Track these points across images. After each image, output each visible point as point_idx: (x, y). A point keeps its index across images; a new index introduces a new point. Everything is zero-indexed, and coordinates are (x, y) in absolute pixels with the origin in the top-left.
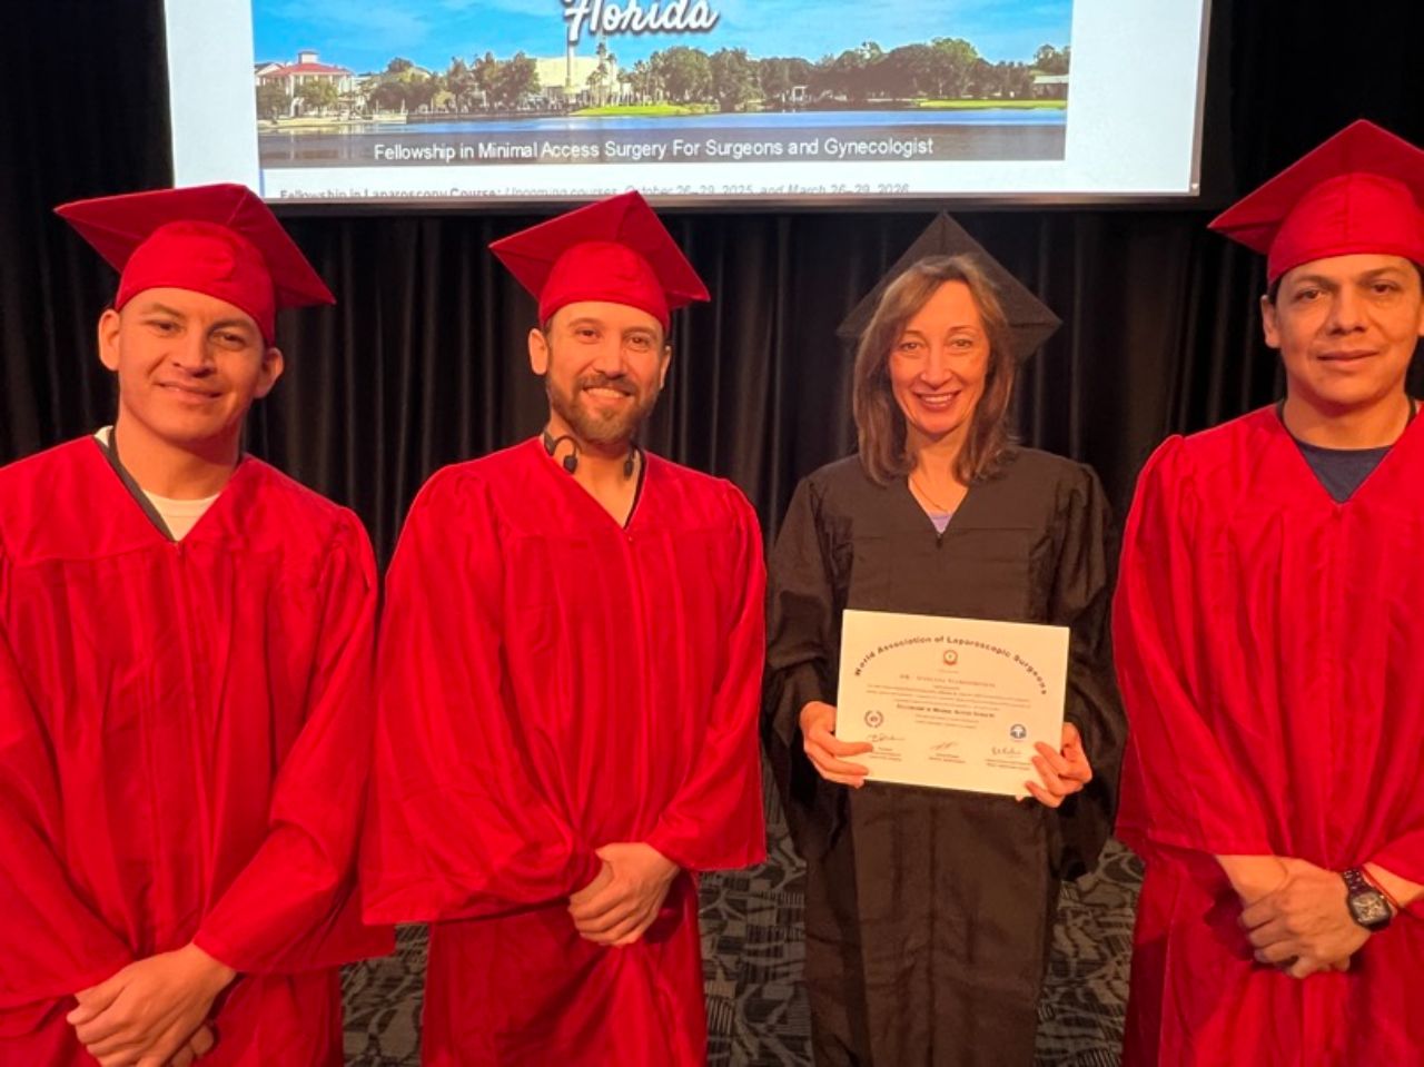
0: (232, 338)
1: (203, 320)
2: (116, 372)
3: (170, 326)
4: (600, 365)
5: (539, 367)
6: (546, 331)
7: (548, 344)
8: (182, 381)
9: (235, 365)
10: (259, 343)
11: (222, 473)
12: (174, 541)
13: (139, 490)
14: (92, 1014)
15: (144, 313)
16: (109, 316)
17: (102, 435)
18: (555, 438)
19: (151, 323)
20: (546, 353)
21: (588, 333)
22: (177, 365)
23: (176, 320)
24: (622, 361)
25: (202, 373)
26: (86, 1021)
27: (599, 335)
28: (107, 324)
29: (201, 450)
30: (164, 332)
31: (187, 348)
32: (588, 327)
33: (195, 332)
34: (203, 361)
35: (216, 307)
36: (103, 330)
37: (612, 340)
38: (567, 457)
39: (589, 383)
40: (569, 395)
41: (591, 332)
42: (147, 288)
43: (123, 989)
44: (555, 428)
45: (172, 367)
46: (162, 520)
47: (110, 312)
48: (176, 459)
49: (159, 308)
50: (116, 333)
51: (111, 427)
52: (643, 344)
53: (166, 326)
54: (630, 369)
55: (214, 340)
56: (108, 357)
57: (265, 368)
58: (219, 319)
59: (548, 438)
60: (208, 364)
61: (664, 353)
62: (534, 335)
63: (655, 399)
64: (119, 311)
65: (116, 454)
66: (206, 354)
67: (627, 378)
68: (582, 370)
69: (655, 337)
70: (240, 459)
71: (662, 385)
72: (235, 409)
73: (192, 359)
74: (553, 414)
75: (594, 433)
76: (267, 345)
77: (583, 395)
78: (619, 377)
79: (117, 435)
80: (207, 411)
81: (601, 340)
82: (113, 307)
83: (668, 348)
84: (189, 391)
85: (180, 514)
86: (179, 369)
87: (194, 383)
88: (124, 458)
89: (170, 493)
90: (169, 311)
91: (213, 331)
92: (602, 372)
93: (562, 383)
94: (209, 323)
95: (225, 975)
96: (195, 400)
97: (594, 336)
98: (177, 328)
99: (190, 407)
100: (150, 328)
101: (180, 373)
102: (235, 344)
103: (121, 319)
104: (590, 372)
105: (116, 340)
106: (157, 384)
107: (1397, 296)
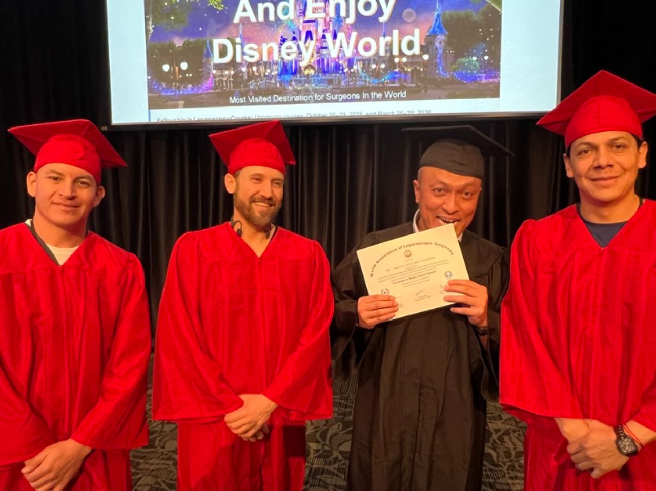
0: (83, 183)
1: (71, 176)
2: (34, 198)
3: (57, 179)
5: (230, 190)
6: (235, 176)
7: (236, 181)
8: (63, 202)
9: (85, 194)
10: (95, 184)
12: (59, 265)
13: (44, 243)
14: (33, 469)
15: (48, 173)
16: (31, 174)
17: (28, 222)
18: (235, 221)
19: (50, 177)
20: (235, 184)
22: (61, 195)
23: (60, 176)
25: (72, 198)
26: (30, 472)
27: (262, 180)
28: (31, 177)
29: (71, 230)
30: (55, 181)
31: (65, 188)
32: (257, 177)
33: (68, 181)
34: (72, 192)
35: (78, 171)
36: (29, 180)
37: (267, 183)
38: (238, 230)
39: (257, 200)
41: (259, 179)
42: (47, 163)
43: (45, 457)
44: (236, 217)
45: (58, 196)
46: (54, 257)
47: (32, 172)
49: (53, 171)
50: (34, 181)
51: (31, 219)
52: (278, 185)
53: (56, 179)
55: (76, 184)
56: (31, 191)
57: (97, 194)
58: (79, 175)
59: (232, 222)
60: (74, 194)
62: (228, 176)
64: (36, 172)
65: (34, 230)
66: (73, 190)
68: (254, 195)
70: (87, 233)
72: (84, 213)
73: (67, 192)
74: (236, 213)
75: (257, 221)
76: (98, 186)
77: (253, 205)
79: (35, 222)
80: (74, 213)
81: (262, 182)
82: (33, 171)
84: (66, 206)
85: (62, 254)
86: (62, 197)
87: (68, 202)
88: (38, 232)
89: (57, 245)
90: (57, 172)
91: (75, 181)
92: (263, 196)
94: (74, 177)
95: (87, 450)
96: (68, 209)
97: (260, 181)
98: (61, 179)
99: (67, 212)
100: (49, 180)
101: (62, 198)
102: (85, 186)
103: (37, 175)
104: (258, 196)
105: (35, 184)
106: (53, 203)
107: (626, 150)
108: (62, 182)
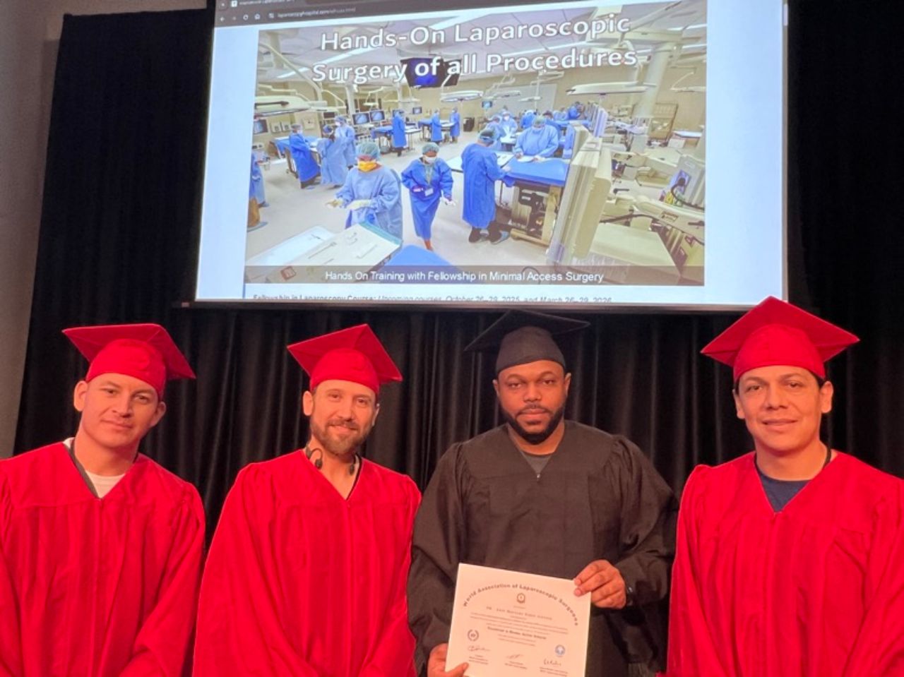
0: (143, 398)
1: (130, 390)
2: (80, 414)
4: (340, 414)
5: (307, 412)
6: (313, 393)
7: (314, 400)
8: (114, 420)
9: (142, 412)
10: (156, 400)
11: (128, 464)
12: (98, 498)
13: (83, 470)
15: (102, 384)
16: (81, 384)
17: (67, 442)
18: (311, 450)
20: (312, 404)
21: (335, 397)
22: (114, 412)
23: (117, 389)
24: (352, 412)
25: (127, 416)
27: (341, 397)
28: (81, 387)
29: (119, 452)
30: (110, 394)
31: (121, 404)
32: (336, 393)
33: (126, 395)
34: (128, 409)
35: (138, 384)
36: (78, 390)
37: (348, 401)
38: (317, 461)
39: (334, 423)
40: (323, 429)
41: (336, 395)
42: (104, 373)
44: (313, 444)
45: (111, 412)
46: (93, 487)
47: (83, 382)
48: (105, 456)
49: (110, 383)
50: (84, 392)
51: (72, 439)
52: (363, 403)
53: (111, 392)
54: (356, 417)
55: (134, 400)
56: (78, 404)
57: (156, 412)
58: (140, 389)
59: (307, 450)
60: (130, 411)
61: (376, 408)
62: (307, 394)
63: (368, 433)
64: (88, 382)
65: (74, 454)
66: (130, 407)
67: (353, 421)
68: (332, 415)
69: (370, 400)
70: (136, 456)
71: (373, 424)
73: (123, 410)
74: (313, 438)
75: (334, 447)
76: (160, 401)
77: (331, 428)
78: (349, 420)
79: (76, 443)
80: (126, 433)
81: (342, 400)
82: (85, 380)
83: (378, 405)
84: (118, 424)
85: (103, 484)
86: (115, 414)
87: (122, 421)
88: (77, 455)
89: (99, 472)
90: (114, 385)
91: (134, 395)
92: (341, 417)
93: (318, 422)
94: (133, 391)
96: (120, 428)
97: (338, 398)
98: (117, 392)
99: (118, 432)
100: (104, 392)
101: (115, 416)
102: (145, 401)
103: (89, 387)
104: (335, 417)
105: (84, 396)
106: (102, 421)
107: (803, 389)
108: (118, 395)
